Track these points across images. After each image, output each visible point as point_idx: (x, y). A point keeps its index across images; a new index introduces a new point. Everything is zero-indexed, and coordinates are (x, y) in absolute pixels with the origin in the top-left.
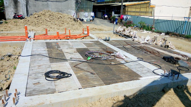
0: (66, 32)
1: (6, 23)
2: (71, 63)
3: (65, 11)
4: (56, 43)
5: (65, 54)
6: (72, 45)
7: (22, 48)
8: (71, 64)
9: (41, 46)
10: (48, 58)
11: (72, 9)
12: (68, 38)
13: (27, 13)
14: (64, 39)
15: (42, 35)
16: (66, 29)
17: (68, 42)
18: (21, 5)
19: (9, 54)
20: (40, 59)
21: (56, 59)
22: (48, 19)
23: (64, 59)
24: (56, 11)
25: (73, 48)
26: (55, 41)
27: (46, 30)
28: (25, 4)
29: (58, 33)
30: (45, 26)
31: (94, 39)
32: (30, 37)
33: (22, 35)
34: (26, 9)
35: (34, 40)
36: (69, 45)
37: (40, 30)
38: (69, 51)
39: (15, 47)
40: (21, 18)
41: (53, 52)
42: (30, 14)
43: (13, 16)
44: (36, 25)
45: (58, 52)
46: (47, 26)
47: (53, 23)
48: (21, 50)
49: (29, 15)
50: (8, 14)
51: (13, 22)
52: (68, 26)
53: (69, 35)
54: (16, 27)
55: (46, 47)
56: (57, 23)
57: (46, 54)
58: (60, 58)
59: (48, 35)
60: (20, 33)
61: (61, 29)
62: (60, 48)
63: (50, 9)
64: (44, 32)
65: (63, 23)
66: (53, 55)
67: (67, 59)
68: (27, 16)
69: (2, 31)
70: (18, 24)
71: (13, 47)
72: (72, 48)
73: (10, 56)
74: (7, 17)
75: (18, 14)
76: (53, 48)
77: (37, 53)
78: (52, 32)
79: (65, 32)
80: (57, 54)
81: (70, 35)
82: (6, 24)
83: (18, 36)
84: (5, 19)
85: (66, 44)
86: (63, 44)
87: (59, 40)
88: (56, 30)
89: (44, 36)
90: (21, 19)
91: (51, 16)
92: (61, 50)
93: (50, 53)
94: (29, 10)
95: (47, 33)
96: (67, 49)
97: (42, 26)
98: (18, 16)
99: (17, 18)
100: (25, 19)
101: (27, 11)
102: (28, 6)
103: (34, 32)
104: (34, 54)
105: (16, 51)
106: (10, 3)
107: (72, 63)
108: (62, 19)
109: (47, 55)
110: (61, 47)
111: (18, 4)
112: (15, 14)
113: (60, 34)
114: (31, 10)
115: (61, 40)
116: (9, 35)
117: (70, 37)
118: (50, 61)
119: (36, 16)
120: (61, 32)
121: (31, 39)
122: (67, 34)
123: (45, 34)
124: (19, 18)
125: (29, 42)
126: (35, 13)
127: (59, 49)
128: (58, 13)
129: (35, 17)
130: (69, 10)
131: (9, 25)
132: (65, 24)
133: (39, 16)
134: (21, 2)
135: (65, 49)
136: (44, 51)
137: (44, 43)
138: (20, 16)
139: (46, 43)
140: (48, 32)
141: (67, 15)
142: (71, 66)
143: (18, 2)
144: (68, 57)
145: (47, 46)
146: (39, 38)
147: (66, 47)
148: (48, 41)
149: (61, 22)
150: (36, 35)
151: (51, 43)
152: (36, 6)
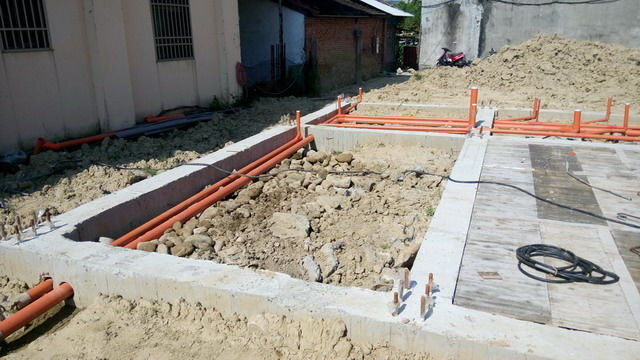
0: (609, 113)
1: (419, 78)
2: (619, 232)
3: (617, 33)
4: (568, 151)
5: (598, 196)
6: (629, 166)
7: (453, 154)
8: (621, 238)
9: (513, 156)
10: (533, 201)
12: (616, 135)
13: (480, 46)
14: (597, 139)
15: (520, 120)
16: (610, 103)
17: (614, 152)
18: (466, 24)
19: (418, 168)
20: (505, 197)
21: (561, 209)
22: (548, 67)
23: (593, 212)
24: (583, 37)
25: (635, 178)
26: (564, 142)
27: (537, 101)
28: (480, 18)
29: (578, 115)
30: (531, 91)
32: (482, 124)
33: (456, 117)
34: (478, 35)
35: (491, 134)
36: (617, 164)
37: (515, 103)
38: (615, 185)
39: (435, 150)
40: (460, 62)
41: (553, 181)
42: (488, 49)
43: (439, 56)
44: (502, 84)
45: (572, 183)
46: (540, 91)
47: (564, 78)
48: (449, 161)
49: (483, 55)
50: (426, 53)
51: (437, 77)
52: (622, 91)
53: (621, 124)
54: (443, 90)
55: (530, 162)
56: (578, 78)
57: (527, 184)
58: (576, 207)
59: (540, 119)
60: (453, 110)
61: (592, 102)
62: (581, 170)
63: (560, 31)
64: (528, 111)
65: (602, 78)
66: (553, 194)
67: (605, 213)
68: (479, 56)
69: (406, 100)
70: (450, 82)
71: (431, 149)
72: (628, 177)
73: (419, 175)
74: (422, 60)
75: (453, 52)
76: (553, 168)
77: (499, 178)
78: (557, 112)
79: (604, 114)
80: (566, 192)
81: (626, 125)
82: (419, 82)
83: (445, 118)
84: (416, 68)
85: (608, 160)
86: (593, 159)
87: (578, 142)
88: (571, 104)
89: (526, 122)
90: (460, 66)
91: (560, 55)
92: (585, 178)
93: (541, 182)
94: (487, 37)
95: (537, 113)
96: (608, 177)
97: (523, 89)
98: (452, 56)
99: (447, 63)
100: (473, 68)
101: (482, 40)
102: (488, 26)
103: (495, 109)
104: (488, 179)
105: (437, 163)
106: (437, 18)
107: (626, 235)
108: (602, 65)
109: (531, 189)
110: (583, 166)
111: (460, 19)
112: (446, 50)
113: (583, 120)
114: (494, 35)
115: (587, 144)
116: (423, 115)
117: (624, 134)
118: (538, 211)
119: (509, 55)
120: (592, 114)
121: (483, 132)
122: (611, 123)
123: (528, 116)
124: (455, 63)
125: (476, 138)
126: (507, 46)
127: (575, 173)
128: (588, 41)
129: (506, 61)
131: (426, 85)
132: (612, 82)
133: (517, 57)
134: (468, 14)
135: (598, 178)
136: (520, 172)
137: (525, 147)
138: (457, 58)
139: (532, 147)
140: (541, 110)
141: (622, 48)
142: (619, 243)
143: (461, 13)
144: (609, 207)
145: (532, 160)
146: (508, 129)
147: (607, 170)
148: (538, 140)
149: (595, 76)
150: (500, 118)
151: (549, 149)
152: (511, 24)
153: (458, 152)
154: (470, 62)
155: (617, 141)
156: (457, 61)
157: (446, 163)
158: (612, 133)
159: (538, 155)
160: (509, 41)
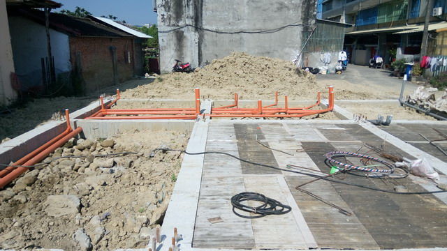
0: (277, 100)
1: (161, 80)
2: (289, 177)
3: (277, 51)
4: (256, 126)
5: (276, 154)
6: (290, 134)
7: (187, 133)
8: (290, 181)
9: (224, 132)
10: (239, 162)
11: (293, 47)
12: (282, 114)
13: (199, 58)
14: (272, 117)
15: (227, 107)
16: (277, 94)
17: (282, 125)
18: (189, 44)
19: (164, 147)
20: (222, 161)
21: (255, 166)
22: (240, 72)
23: (273, 165)
24: (258, 53)
25: (294, 141)
26: (253, 121)
27: (236, 95)
28: (197, 41)
29: (260, 103)
30: (232, 88)
31: (346, 119)
32: (205, 112)
33: (188, 108)
34: (197, 52)
35: (211, 118)
36: (283, 133)
37: (223, 97)
38: (284, 146)
39: (175, 132)
40: (187, 69)
41: (250, 147)
42: (204, 61)
43: (174, 65)
44: (215, 84)
45: (260, 148)
46: (237, 88)
47: (250, 79)
48: (185, 139)
49: (202, 64)
50: (164, 62)
51: (173, 80)
52: (283, 86)
53: (284, 107)
54: (178, 89)
55: (235, 136)
56: (258, 79)
57: (234, 151)
58: (263, 163)
59: (239, 106)
60: (185, 103)
61: (268, 94)
62: (264, 139)
63: (245, 50)
64: (231, 101)
65: (271, 79)
66: (250, 156)
67: (280, 166)
68: (199, 64)
69: (153, 97)
70: (182, 83)
71: (172, 132)
72: (290, 141)
73: (165, 151)
74: (162, 68)
75: (183, 63)
76: (249, 139)
77: (217, 148)
78: (248, 102)
79: (274, 101)
80: (257, 154)
81: (286, 108)
82: (160, 83)
83: (181, 108)
84: (159, 73)
85: (279, 131)
86: (271, 131)
87: (262, 120)
88: (256, 95)
89: (231, 109)
90: (188, 72)
91: (247, 65)
92: (267, 143)
93: (242, 148)
94: (203, 53)
95: (237, 102)
96: (280, 142)
97: (228, 87)
98: (182, 65)
99: (179, 70)
100: (196, 74)
101: (200, 55)
102: (203, 46)
103: (212, 101)
104: (211, 150)
105: (177, 140)
106: (170, 40)
107: (293, 178)
108: (270, 71)
109: (237, 154)
110: (265, 136)
111: (184, 41)
112: (178, 61)
113: (263, 105)
114: (207, 52)
115: (266, 121)
116: (165, 107)
117: (286, 113)
118: (242, 169)
119: (217, 65)
120: (268, 102)
121: (206, 117)
122: (279, 107)
123: (232, 104)
124: (182, 71)
125: (201, 122)
126: (215, 60)
127: (261, 141)
128: (262, 57)
129: (216, 69)
130: (287, 50)
131: (166, 85)
132: (277, 81)
133: (222, 66)
134: (189, 38)
135: (275, 143)
136: (229, 143)
137: (231, 126)
138: (185, 66)
139: (236, 126)
140: (239, 101)
141: (280, 61)
142: (289, 185)
143: (185, 37)
144: (282, 162)
145: (236, 134)
146: (221, 113)
147: (278, 137)
148: (239, 121)
149: (268, 77)
150: (216, 107)
151: (245, 126)
152: (217, 45)
153: (191, 132)
154: (194, 69)
155: (282, 118)
156: (186, 68)
157: (183, 141)
158: (279, 113)
159: (240, 131)
160: (217, 56)
